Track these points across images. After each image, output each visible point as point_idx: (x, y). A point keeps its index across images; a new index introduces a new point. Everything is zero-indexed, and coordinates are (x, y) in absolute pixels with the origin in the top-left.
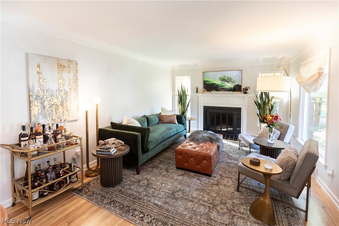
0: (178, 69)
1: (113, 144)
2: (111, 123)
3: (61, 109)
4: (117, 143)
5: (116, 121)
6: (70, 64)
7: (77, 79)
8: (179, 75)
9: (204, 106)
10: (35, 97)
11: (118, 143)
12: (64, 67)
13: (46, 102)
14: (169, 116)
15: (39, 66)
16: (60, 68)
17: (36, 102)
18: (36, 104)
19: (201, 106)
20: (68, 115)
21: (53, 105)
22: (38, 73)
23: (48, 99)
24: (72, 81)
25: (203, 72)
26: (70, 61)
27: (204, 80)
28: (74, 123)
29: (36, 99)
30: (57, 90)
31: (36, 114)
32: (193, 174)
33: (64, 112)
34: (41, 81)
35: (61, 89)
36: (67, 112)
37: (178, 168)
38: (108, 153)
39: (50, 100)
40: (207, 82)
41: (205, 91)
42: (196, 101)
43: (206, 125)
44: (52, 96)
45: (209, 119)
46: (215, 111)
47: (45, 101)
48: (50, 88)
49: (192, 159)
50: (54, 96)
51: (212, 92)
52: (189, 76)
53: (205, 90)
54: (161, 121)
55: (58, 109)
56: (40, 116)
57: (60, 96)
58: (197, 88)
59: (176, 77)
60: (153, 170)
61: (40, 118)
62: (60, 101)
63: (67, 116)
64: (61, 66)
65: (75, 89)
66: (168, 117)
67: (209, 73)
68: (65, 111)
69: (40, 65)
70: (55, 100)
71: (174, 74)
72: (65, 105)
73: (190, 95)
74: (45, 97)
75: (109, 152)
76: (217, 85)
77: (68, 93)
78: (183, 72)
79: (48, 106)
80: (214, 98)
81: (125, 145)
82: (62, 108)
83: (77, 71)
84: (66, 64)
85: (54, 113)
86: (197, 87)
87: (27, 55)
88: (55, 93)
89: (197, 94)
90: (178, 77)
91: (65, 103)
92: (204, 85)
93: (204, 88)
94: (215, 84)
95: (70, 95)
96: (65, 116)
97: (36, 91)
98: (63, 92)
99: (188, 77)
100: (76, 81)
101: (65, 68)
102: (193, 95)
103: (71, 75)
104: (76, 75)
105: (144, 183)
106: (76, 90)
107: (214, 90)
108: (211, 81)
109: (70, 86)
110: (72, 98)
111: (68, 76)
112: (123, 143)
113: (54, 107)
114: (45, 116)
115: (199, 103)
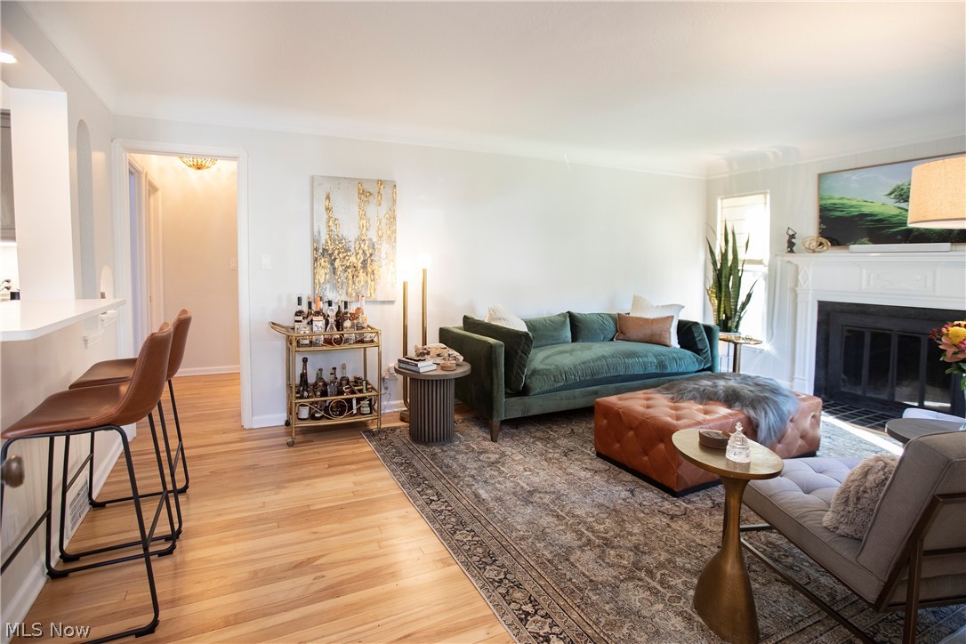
0: (727, 175)
1: (439, 355)
2: (466, 319)
3: (362, 275)
4: (446, 355)
5: (482, 315)
6: (382, 187)
7: (394, 218)
8: (729, 194)
9: (819, 302)
10: (321, 251)
11: (449, 355)
12: (371, 194)
13: (338, 261)
14: (647, 320)
15: (328, 197)
16: (363, 197)
17: (323, 260)
18: (323, 264)
19: (807, 303)
20: (375, 290)
21: (348, 267)
22: (328, 209)
23: (341, 255)
24: (384, 221)
25: (821, 176)
26: (381, 182)
27: (824, 202)
28: (387, 307)
29: (323, 255)
30: (357, 240)
31: (322, 281)
32: (629, 477)
33: (367, 282)
34: (331, 223)
35: (363, 238)
36: (373, 283)
37: (599, 455)
38: (414, 368)
39: (344, 258)
40: (835, 209)
41: (821, 244)
42: (790, 284)
43: (827, 373)
44: (347, 250)
45: (837, 353)
46: (868, 322)
47: (335, 259)
48: (344, 235)
49: (631, 433)
50: (350, 251)
51: (853, 247)
52: (765, 193)
53: (824, 240)
54: (622, 333)
55: (357, 276)
56: (328, 286)
57: (361, 252)
58: (793, 236)
59: (719, 201)
60: (533, 443)
61: (328, 290)
62: (361, 260)
63: (372, 291)
64: (364, 194)
65: (389, 237)
66: (641, 323)
67: (845, 175)
68: (369, 281)
69: (331, 196)
70: (353, 259)
71: (712, 190)
72: (369, 269)
73: (766, 261)
74: (336, 252)
75: (416, 365)
76: (880, 221)
77: (376, 246)
78: (743, 182)
79: (340, 269)
80: (864, 271)
81: (465, 363)
82: (365, 274)
83: (395, 201)
84: (373, 188)
85: (351, 282)
86: (791, 233)
87: (312, 179)
88: (352, 244)
89: (790, 257)
90: (725, 201)
91: (371, 264)
92: (821, 223)
93: (823, 233)
94: (871, 215)
95: (380, 250)
96: (369, 292)
97: (323, 242)
98: (367, 243)
99: (762, 196)
100: (392, 219)
101: (371, 197)
102: (779, 263)
103: (383, 210)
104: (392, 210)
105: (489, 458)
106: (392, 239)
107: (865, 240)
108: (852, 206)
109: (380, 231)
110: (383, 256)
111: (376, 212)
112: (461, 358)
113: (349, 270)
114: (335, 287)
115: (799, 290)
